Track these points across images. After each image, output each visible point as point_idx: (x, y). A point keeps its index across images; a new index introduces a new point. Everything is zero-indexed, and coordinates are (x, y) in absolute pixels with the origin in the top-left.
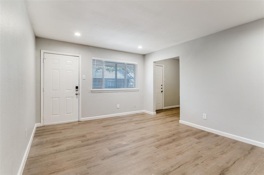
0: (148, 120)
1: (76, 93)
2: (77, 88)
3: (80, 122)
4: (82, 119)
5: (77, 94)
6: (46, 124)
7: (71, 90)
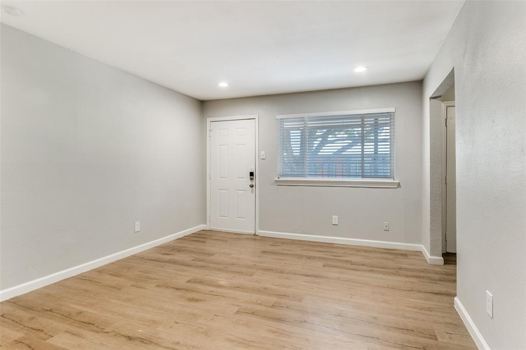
0: (371, 269)
1: (250, 183)
2: (252, 174)
3: (256, 237)
4: (261, 232)
5: (252, 186)
6: (213, 228)
7: (244, 178)
